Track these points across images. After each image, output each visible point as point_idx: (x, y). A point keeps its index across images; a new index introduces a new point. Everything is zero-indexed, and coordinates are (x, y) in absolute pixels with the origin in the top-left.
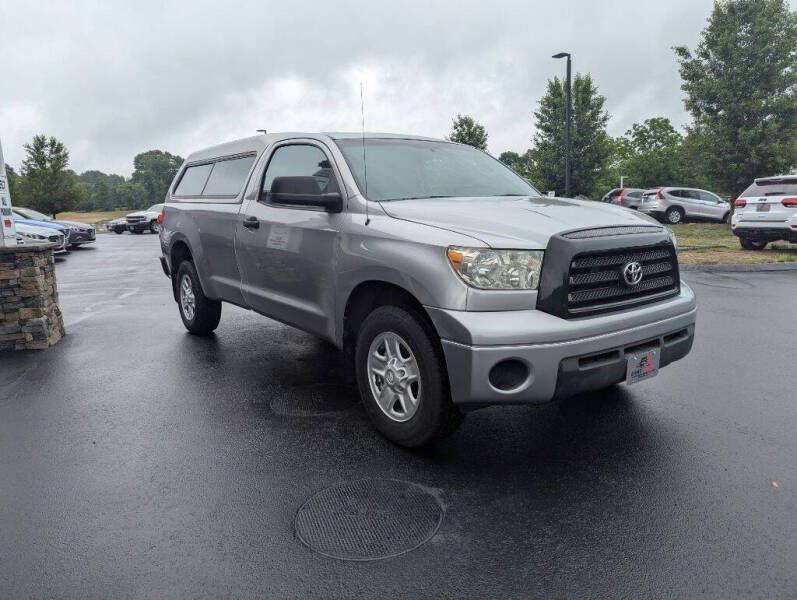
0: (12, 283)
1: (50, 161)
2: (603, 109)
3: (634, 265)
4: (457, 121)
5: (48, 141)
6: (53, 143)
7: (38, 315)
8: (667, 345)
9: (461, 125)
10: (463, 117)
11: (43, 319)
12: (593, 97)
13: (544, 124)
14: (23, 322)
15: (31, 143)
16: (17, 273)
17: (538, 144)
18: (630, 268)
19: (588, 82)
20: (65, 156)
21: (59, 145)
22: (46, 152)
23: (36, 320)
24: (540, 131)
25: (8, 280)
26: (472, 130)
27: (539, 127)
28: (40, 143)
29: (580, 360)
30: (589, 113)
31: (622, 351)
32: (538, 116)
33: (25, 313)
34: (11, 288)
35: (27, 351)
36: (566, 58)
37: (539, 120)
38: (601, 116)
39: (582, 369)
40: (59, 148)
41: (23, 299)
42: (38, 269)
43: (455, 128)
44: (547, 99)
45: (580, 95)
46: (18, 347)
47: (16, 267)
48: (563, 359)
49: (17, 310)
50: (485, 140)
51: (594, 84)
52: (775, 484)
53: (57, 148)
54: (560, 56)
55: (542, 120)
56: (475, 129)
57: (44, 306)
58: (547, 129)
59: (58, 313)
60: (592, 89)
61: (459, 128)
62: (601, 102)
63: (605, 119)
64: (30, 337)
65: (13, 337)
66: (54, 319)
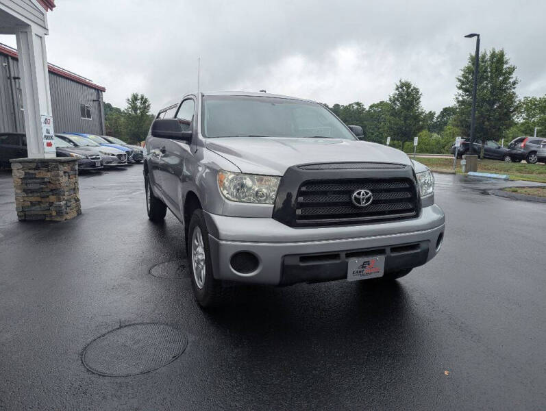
0: (46, 180)
1: (140, 109)
2: (514, 75)
3: (363, 191)
4: (399, 84)
5: (139, 97)
6: (142, 98)
7: (59, 200)
8: (393, 255)
9: (401, 88)
10: (403, 81)
11: (63, 203)
12: (505, 66)
13: (464, 87)
14: (51, 204)
15: (130, 97)
16: (49, 174)
17: (458, 102)
18: (359, 194)
19: (502, 55)
20: (149, 106)
21: (146, 99)
22: (138, 103)
23: (58, 203)
24: (461, 92)
25: (43, 178)
26: (410, 90)
27: (460, 88)
28: (135, 98)
29: (300, 258)
30: (501, 78)
31: (343, 255)
32: (460, 80)
33: (52, 198)
34: (45, 183)
35: (51, 221)
36: (476, 37)
37: (460, 83)
38: (511, 80)
39: (302, 264)
40: (146, 101)
41: (52, 190)
42: (61, 173)
43: (397, 89)
44: (468, 68)
45: (494, 65)
46: (48, 219)
47: (49, 171)
48: (286, 255)
49: (48, 197)
50: (419, 98)
51: (506, 57)
52: (446, 373)
53: (144, 101)
54: (471, 36)
55: (463, 83)
56: (412, 90)
57: (64, 195)
58: (466, 90)
59: (77, 200)
60: (505, 60)
61: (400, 90)
62: (511, 71)
63: (514, 83)
64: (54, 214)
65: (45, 213)
66: (73, 203)
